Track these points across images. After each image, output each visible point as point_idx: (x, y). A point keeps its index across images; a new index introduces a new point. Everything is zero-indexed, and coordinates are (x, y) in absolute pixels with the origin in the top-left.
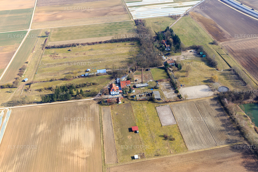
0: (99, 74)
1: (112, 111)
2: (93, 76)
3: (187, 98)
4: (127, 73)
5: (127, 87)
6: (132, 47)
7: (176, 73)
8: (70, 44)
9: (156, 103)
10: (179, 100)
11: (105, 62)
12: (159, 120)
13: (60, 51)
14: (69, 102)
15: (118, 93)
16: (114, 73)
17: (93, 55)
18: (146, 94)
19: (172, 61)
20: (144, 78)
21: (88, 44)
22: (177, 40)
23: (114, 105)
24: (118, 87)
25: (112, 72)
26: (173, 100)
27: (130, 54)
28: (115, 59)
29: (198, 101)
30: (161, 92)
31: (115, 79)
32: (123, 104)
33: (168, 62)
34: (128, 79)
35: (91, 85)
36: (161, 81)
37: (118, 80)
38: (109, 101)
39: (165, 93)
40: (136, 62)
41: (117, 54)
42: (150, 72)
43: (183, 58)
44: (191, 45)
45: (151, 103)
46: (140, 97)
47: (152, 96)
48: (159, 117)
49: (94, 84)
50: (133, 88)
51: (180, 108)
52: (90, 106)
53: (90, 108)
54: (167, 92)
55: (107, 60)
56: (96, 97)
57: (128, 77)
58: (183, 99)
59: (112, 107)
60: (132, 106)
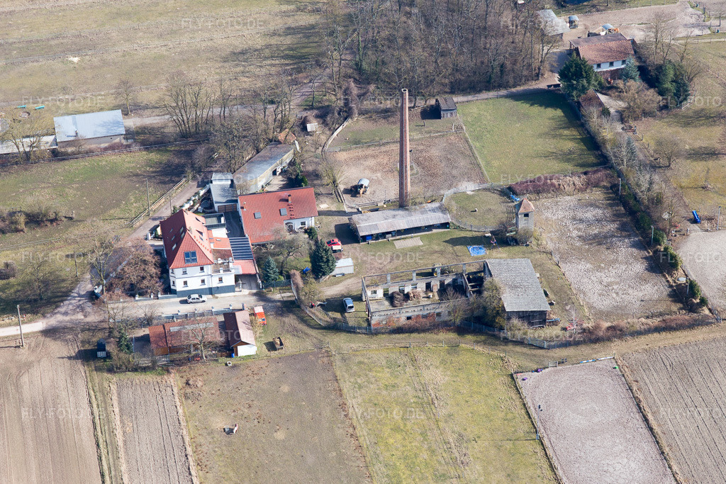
0: (70, 150)
1: (193, 414)
2: (27, 159)
4: (281, 137)
5: (289, 237)
7: (651, 134)
9: (518, 349)
10: (685, 316)
11: (110, 57)
12: (546, 466)
15: (229, 280)
16: (184, 136)
17: (11, 13)
18: (436, 284)
19: (613, 44)
20: (412, 168)
23: (199, 368)
24: (221, 233)
25: (171, 129)
26: (640, 323)
28: (185, 39)
30: (549, 265)
31: (194, 178)
32: (269, 359)
33: (588, 53)
34: (294, 180)
35: (17, 231)
36: (539, 188)
37: (223, 189)
38: (164, 336)
39: (578, 273)
40: (349, 57)
42: (459, 128)
43: (693, 20)
45: (479, 348)
46: (392, 304)
47: (486, 294)
48: (546, 442)
49: (35, 220)
50: (336, 240)
51: (697, 379)
52: (19, 377)
53: (21, 393)
54: (589, 266)
55: (126, 47)
56: (62, 310)
57: (292, 163)
58: (709, 309)
59: (187, 383)
60: (338, 373)
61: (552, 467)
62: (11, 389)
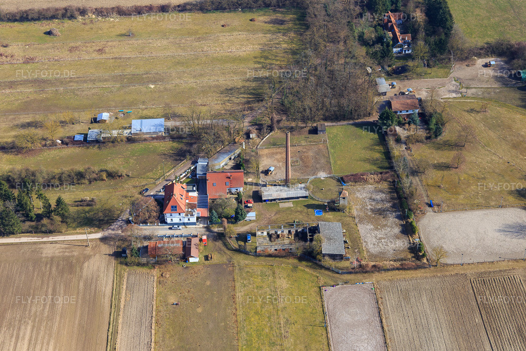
0: (137, 137)
1: (160, 293)
2: (113, 141)
3: (442, 260)
4: (236, 140)
5: (228, 196)
6: (274, 33)
7: (422, 153)
8: (57, 10)
9: (327, 272)
10: (414, 263)
11: (168, 86)
12: (326, 343)
13: (19, 32)
14: (12, 244)
15: (193, 220)
16: (192, 134)
17: (129, 58)
18: (293, 231)
19: (409, 100)
21: (121, 12)
22: (442, 18)
23: (170, 267)
24: (195, 194)
25: (187, 130)
26: (388, 264)
27: (262, 60)
28: (205, 79)
29: (485, 273)
30: (352, 225)
31: (190, 159)
32: (204, 266)
33: (395, 105)
34: (237, 167)
35: (103, 180)
36: (357, 179)
37: (203, 167)
38: (155, 248)
39: (365, 231)
40: (279, 97)
41: (215, 60)
42: (325, 141)
43: (454, 88)
44: (492, 38)
45: (307, 270)
46: (270, 240)
47: (314, 243)
48: (329, 329)
49: (111, 175)
50: (251, 200)
51: (413, 300)
52: (83, 263)
53: (82, 273)
54: (372, 227)
55: (177, 81)
56: (112, 227)
57: (239, 155)
58: (427, 259)
59: (162, 275)
60: (235, 277)
61: (329, 345)
62: (78, 269)
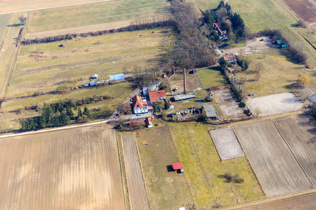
0: (113, 82)
1: (139, 141)
2: (103, 85)
3: (259, 115)
4: (158, 79)
5: (160, 101)
6: (164, 36)
7: (239, 76)
8: (63, 36)
9: (210, 125)
10: (247, 117)
11: (122, 62)
12: (216, 151)
13: (47, 47)
14: (67, 129)
15: (147, 111)
16: (137, 79)
17: (100, 52)
18: (192, 111)
19: (231, 56)
20: (187, 85)
21: (92, 34)
22: (239, 23)
23: (140, 130)
24: (145, 100)
25: (134, 77)
26: (237, 119)
27: (161, 47)
28: (138, 57)
29: (278, 118)
30: (217, 106)
31: (139, 88)
32: (155, 128)
33: (226, 58)
34: (161, 88)
35: (101, 100)
36: (215, 89)
37: (146, 90)
38: (132, 123)
39: (223, 108)
40: (173, 60)
41: (140, 49)
42: (197, 76)
43: (249, 50)
44: (262, 29)
45: (201, 125)
46: (182, 115)
47: (203, 113)
48: (216, 146)
49: (105, 98)
50: (170, 101)
51: (250, 131)
52: (101, 133)
53: (102, 136)
54: (226, 106)
55: (125, 59)
56: (111, 118)
57: (161, 84)
58: (253, 116)
59: (137, 134)
60: (170, 131)
61: (217, 151)
62: (100, 135)
